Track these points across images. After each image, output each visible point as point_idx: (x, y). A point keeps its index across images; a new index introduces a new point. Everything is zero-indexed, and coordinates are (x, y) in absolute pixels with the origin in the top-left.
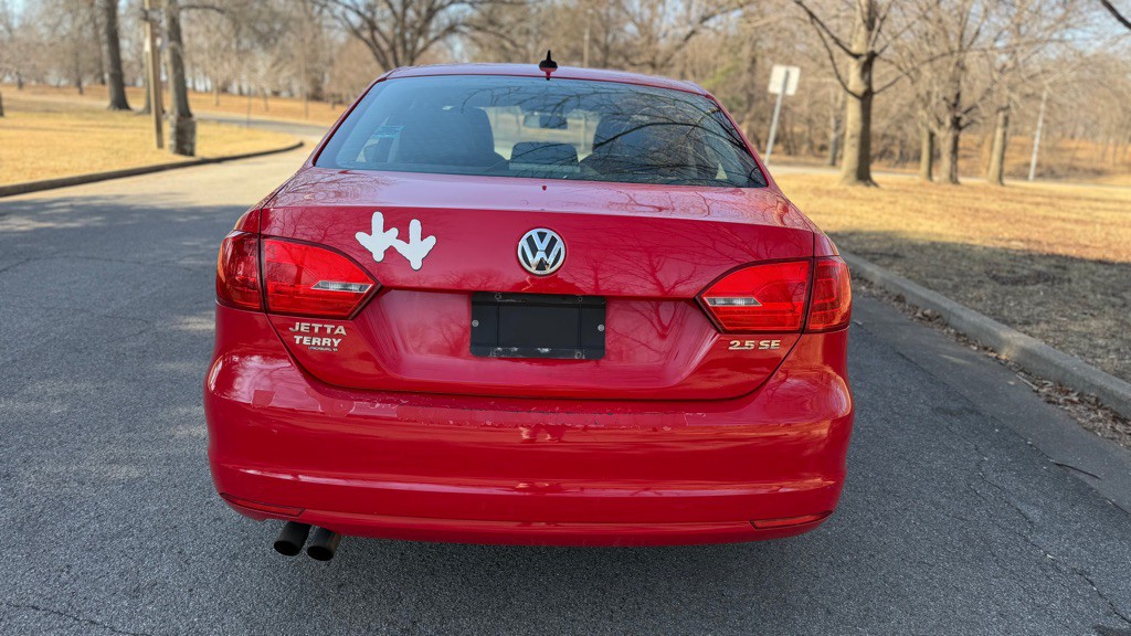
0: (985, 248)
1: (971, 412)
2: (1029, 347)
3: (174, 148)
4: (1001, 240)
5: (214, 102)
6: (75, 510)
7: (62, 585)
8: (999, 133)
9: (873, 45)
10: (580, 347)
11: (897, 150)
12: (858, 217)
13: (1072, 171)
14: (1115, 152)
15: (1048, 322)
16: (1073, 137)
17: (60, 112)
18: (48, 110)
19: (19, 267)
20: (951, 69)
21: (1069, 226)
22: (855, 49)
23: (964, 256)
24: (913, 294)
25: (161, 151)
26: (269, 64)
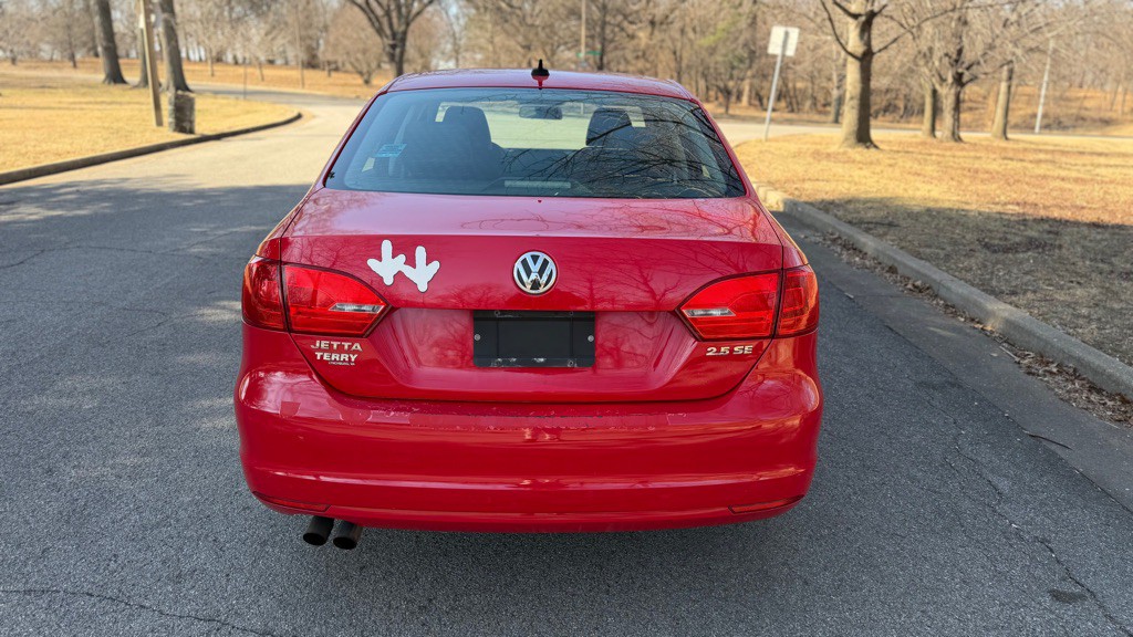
0: (980, 214)
1: (953, 385)
2: (1013, 318)
3: (174, 127)
4: (997, 204)
5: (210, 73)
6: (115, 503)
7: (112, 573)
8: (1003, 86)
9: (872, 5)
10: (572, 356)
11: (901, 104)
12: (856, 184)
13: (1080, 122)
14: (1124, 101)
15: (1035, 292)
16: (1081, 86)
17: (56, 88)
18: (44, 86)
19: (35, 260)
20: (953, 24)
21: (1067, 186)
22: (854, 8)
23: (958, 223)
24: (905, 266)
25: (161, 128)
26: (263, 32)
